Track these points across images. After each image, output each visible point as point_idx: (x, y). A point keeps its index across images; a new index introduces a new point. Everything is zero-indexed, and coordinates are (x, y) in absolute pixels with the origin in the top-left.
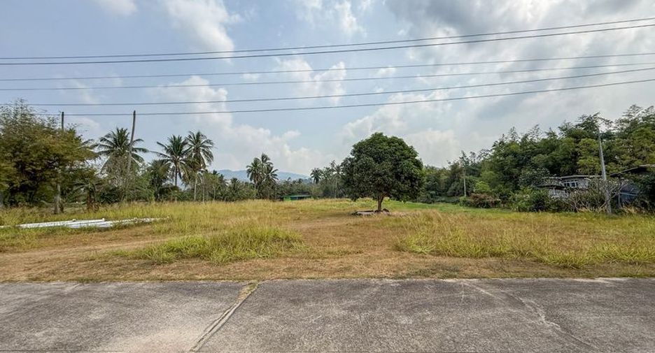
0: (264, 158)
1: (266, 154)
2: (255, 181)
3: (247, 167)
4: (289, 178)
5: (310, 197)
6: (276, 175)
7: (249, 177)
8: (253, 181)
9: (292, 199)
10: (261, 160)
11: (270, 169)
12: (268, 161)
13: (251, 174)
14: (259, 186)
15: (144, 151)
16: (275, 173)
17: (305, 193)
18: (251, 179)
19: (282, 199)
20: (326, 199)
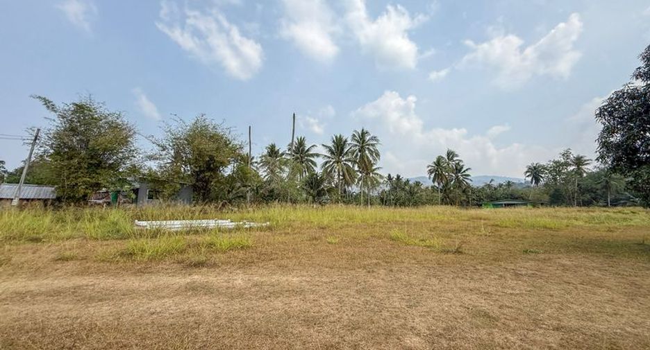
0: (451, 155)
1: (452, 149)
2: (439, 184)
3: (428, 167)
4: (492, 180)
5: (526, 204)
6: (468, 175)
7: (432, 179)
8: (436, 184)
9: (496, 206)
10: (446, 158)
11: (459, 168)
12: (455, 159)
13: (433, 175)
14: (445, 190)
15: (318, 155)
16: (467, 173)
17: (516, 199)
18: (434, 181)
19: (480, 206)
20: (557, 208)
